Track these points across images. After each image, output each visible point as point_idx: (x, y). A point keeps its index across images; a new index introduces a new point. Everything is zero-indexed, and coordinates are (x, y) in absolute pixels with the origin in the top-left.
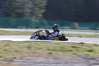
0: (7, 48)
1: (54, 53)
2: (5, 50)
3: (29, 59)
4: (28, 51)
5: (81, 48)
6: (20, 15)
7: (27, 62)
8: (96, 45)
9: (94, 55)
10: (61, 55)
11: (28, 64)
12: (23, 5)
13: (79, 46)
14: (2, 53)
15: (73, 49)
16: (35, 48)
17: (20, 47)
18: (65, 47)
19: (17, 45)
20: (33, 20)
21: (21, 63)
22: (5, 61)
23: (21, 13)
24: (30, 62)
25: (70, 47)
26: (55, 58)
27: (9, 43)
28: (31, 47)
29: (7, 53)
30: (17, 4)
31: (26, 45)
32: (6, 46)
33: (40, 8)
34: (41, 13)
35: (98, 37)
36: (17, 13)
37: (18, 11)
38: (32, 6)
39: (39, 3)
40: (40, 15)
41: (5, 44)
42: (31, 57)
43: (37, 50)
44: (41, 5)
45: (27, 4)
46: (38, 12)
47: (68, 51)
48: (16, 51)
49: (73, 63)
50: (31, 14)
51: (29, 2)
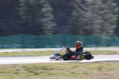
0: (75, 70)
2: (73, 73)
4: (99, 73)
6: (88, 33)
12: (91, 21)
16: (106, 69)
17: (89, 68)
20: (104, 37)
23: (89, 30)
27: (77, 65)
28: (102, 68)
29: (75, 76)
30: (85, 20)
31: (96, 66)
32: (73, 68)
33: (111, 23)
34: (112, 29)
36: (86, 30)
37: (86, 27)
38: (101, 21)
39: (110, 17)
40: (112, 31)
41: (73, 65)
43: (108, 71)
44: (111, 20)
45: (95, 20)
46: (109, 28)
50: (101, 31)
51: (98, 17)
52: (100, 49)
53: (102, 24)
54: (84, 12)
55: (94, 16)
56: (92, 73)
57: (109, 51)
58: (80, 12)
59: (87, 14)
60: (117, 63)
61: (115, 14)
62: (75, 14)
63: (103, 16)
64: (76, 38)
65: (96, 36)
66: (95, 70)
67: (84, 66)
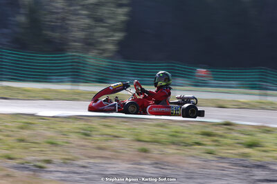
0: (25, 133)
1: (155, 149)
2: (22, 140)
3: (88, 165)
4: (83, 143)
5: (225, 137)
6: (58, 47)
7: (82, 173)
8: (268, 131)
9: (262, 157)
10: (173, 154)
11: (87, 179)
13: (220, 131)
14: (13, 148)
15: (206, 140)
16: (102, 135)
17: (61, 132)
18: (183, 133)
19: (52, 126)
20: (93, 59)
21: (66, 175)
22: (22, 171)
24: (89, 173)
26: (156, 164)
27: (30, 121)
28: (91, 131)
29: (26, 148)
31: (77, 126)
32: (22, 128)
34: (113, 43)
38: (87, 21)
42: (92, 161)
43: (107, 140)
47: (192, 145)
48: (52, 143)
49: (208, 176)
50: (86, 44)
56: (67, 143)
60: (127, 124)
61: (121, 6)
66: (73, 135)
67: (47, 124)
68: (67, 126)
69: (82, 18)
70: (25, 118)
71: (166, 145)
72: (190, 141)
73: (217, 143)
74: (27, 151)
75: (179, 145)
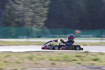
0: (7, 59)
1: (57, 63)
2: (6, 62)
4: (30, 62)
5: (85, 57)
6: (20, 25)
8: (102, 54)
9: (99, 65)
10: (65, 65)
12: (23, 13)
13: (83, 55)
14: (2, 65)
15: (78, 59)
16: (37, 59)
17: (21, 58)
18: (69, 56)
20: (35, 29)
23: (21, 22)
25: (74, 56)
27: (9, 54)
28: (33, 57)
29: (7, 65)
30: (17, 12)
31: (27, 55)
32: (6, 57)
33: (42, 16)
34: (42, 22)
35: (104, 45)
36: (18, 22)
38: (32, 14)
39: (40, 10)
40: (42, 24)
41: (5, 55)
42: (33, 69)
43: (39, 60)
44: (42, 13)
45: (27, 12)
46: (39, 21)
48: (17, 63)
50: (32, 23)
51: (29, 10)
52: (31, 40)
53: (33, 17)
54: (16, 5)
55: (26, 9)
56: (23, 62)
57: (39, 42)
58: (13, 5)
59: (19, 8)
60: (47, 54)
61: (45, 7)
62: (8, 7)
63: (34, 9)
64: (9, 30)
65: (27, 27)
66: (26, 59)
67: (16, 55)
68: (23, 56)
69: (31, 13)
70: (7, 53)
71: (62, 61)
72: (71, 60)
73: (82, 60)
74: (8, 66)
75: (67, 61)
